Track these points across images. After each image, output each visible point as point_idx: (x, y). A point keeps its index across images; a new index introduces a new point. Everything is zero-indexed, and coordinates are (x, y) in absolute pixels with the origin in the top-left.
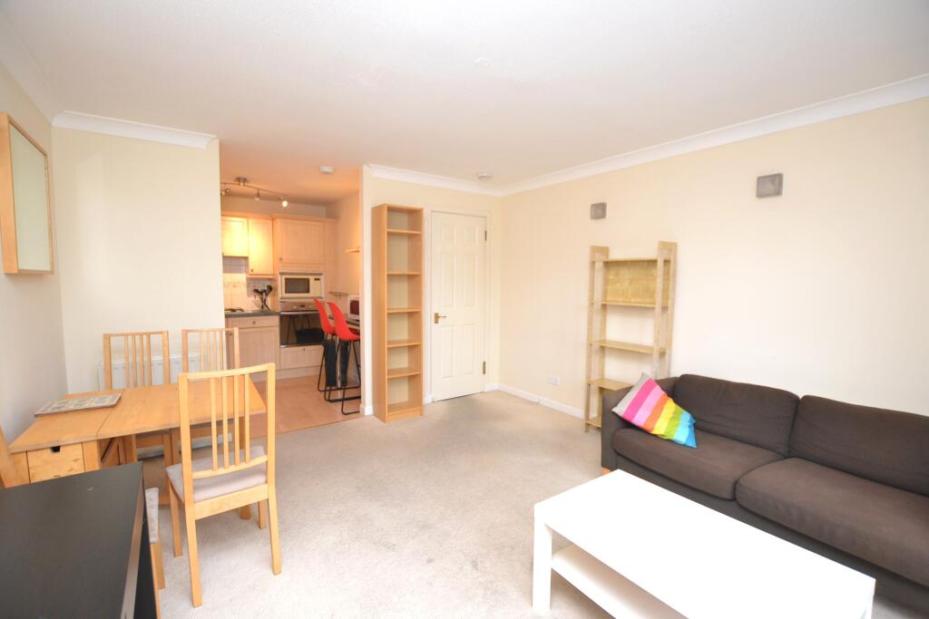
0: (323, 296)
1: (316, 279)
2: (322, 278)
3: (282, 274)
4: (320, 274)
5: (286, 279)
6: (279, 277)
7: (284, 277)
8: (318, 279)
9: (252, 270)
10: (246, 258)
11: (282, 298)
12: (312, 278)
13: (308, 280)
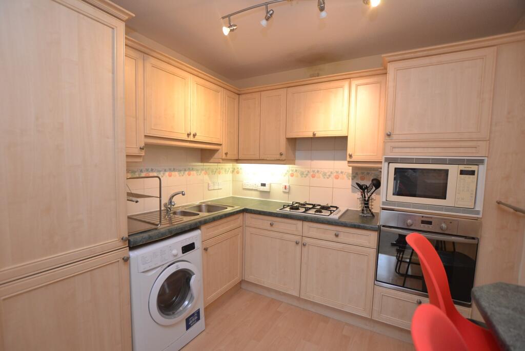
0: (479, 207)
1: (462, 172)
2: (481, 170)
3: (390, 161)
4: (479, 162)
5: (397, 170)
6: (385, 165)
7: (393, 166)
8: (472, 173)
9: (351, 156)
10: (345, 139)
11: (384, 203)
12: (454, 170)
13: (447, 171)
